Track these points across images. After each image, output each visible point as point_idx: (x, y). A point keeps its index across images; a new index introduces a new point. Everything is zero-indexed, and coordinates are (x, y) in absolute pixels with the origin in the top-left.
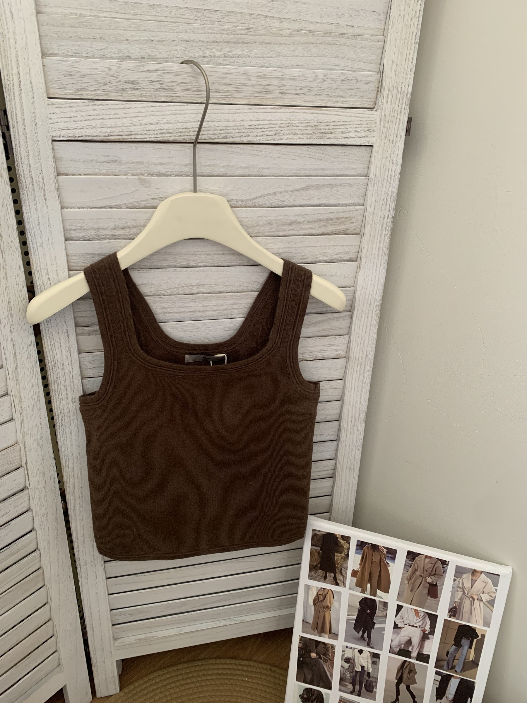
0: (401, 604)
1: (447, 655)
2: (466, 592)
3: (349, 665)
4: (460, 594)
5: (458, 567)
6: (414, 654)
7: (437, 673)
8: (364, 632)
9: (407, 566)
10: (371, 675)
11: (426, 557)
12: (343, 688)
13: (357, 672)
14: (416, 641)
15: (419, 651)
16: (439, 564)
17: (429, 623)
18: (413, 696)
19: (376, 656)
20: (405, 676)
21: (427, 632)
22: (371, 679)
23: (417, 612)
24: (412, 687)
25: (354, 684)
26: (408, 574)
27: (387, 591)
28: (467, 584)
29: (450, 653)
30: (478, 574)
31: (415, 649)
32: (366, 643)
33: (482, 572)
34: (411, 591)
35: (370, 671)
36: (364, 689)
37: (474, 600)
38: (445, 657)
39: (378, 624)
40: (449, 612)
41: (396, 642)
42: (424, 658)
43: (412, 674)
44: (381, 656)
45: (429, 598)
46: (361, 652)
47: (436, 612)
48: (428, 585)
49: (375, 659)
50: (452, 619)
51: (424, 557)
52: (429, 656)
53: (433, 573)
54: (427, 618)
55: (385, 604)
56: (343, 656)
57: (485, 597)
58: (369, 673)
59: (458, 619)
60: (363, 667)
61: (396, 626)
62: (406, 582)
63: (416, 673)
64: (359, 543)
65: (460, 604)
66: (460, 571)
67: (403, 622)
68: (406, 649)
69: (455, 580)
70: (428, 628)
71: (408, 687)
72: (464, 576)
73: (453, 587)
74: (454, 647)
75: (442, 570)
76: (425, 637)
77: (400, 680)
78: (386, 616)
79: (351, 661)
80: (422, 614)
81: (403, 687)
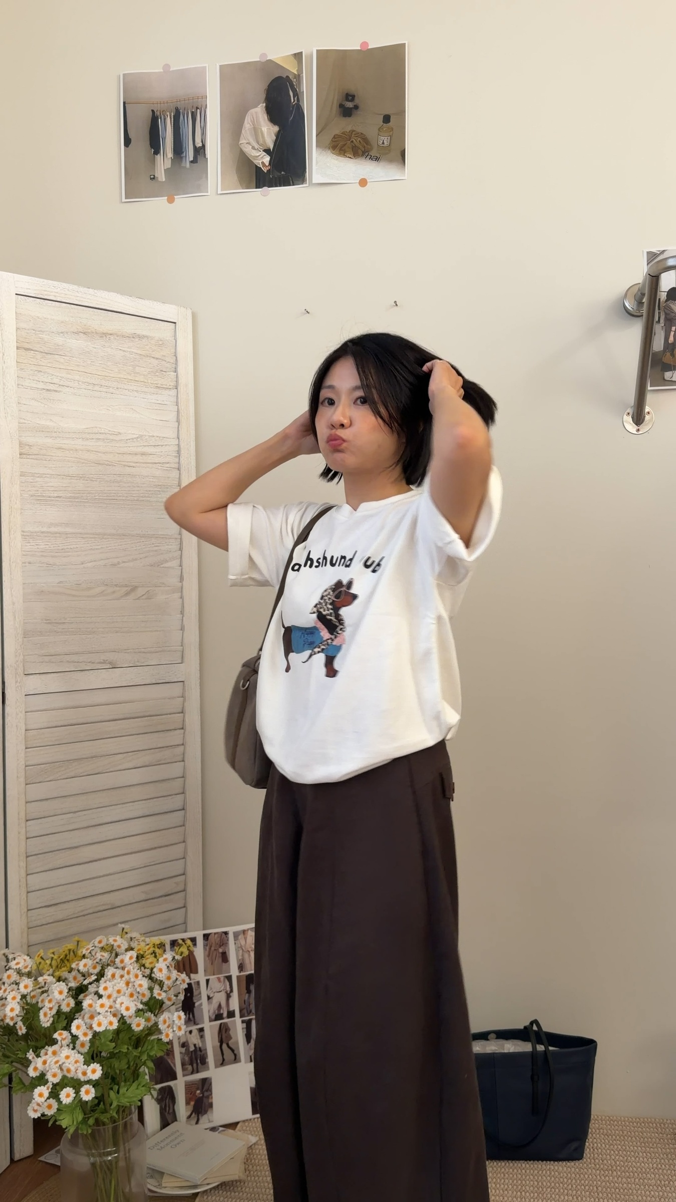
0: (208, 978)
1: (245, 1004)
2: (244, 948)
3: (185, 1049)
4: (241, 951)
5: (234, 933)
6: (225, 1015)
7: (243, 1022)
8: (189, 1015)
9: (205, 946)
10: (202, 1049)
11: (215, 934)
12: (186, 1072)
13: (192, 1052)
14: (224, 1004)
15: (228, 1009)
16: (223, 934)
17: (228, 984)
18: (233, 1051)
19: (201, 1030)
20: (224, 1037)
21: (229, 992)
22: (203, 1052)
23: (219, 979)
24: (230, 1043)
25: (191, 1064)
26: (207, 952)
27: (196, 972)
28: (243, 943)
29: (246, 1001)
30: (246, 932)
31: (224, 1009)
32: (193, 1022)
34: (212, 964)
35: (201, 1045)
36: (199, 1064)
37: (249, 952)
38: (244, 1006)
39: (197, 1001)
40: (239, 969)
41: (212, 1011)
42: (231, 1014)
43: (227, 1032)
44: (205, 1029)
45: (224, 964)
46: (191, 1032)
47: (230, 973)
48: (221, 955)
49: (201, 1033)
50: (242, 974)
51: (213, 935)
52: (234, 1011)
53: (221, 944)
54: (226, 980)
55: (198, 983)
56: (179, 1043)
58: (200, 1048)
59: (245, 972)
60: (195, 1045)
62: (207, 959)
63: (230, 1030)
64: (172, 943)
65: (243, 959)
66: (236, 935)
67: (212, 991)
68: (219, 1013)
69: (235, 944)
70: (228, 989)
71: (228, 1045)
72: (240, 937)
73: (236, 949)
74: (247, 995)
75: (226, 938)
76: (228, 996)
77: (221, 1042)
78: (200, 993)
79: (186, 1044)
80: (222, 979)
81: (224, 1046)
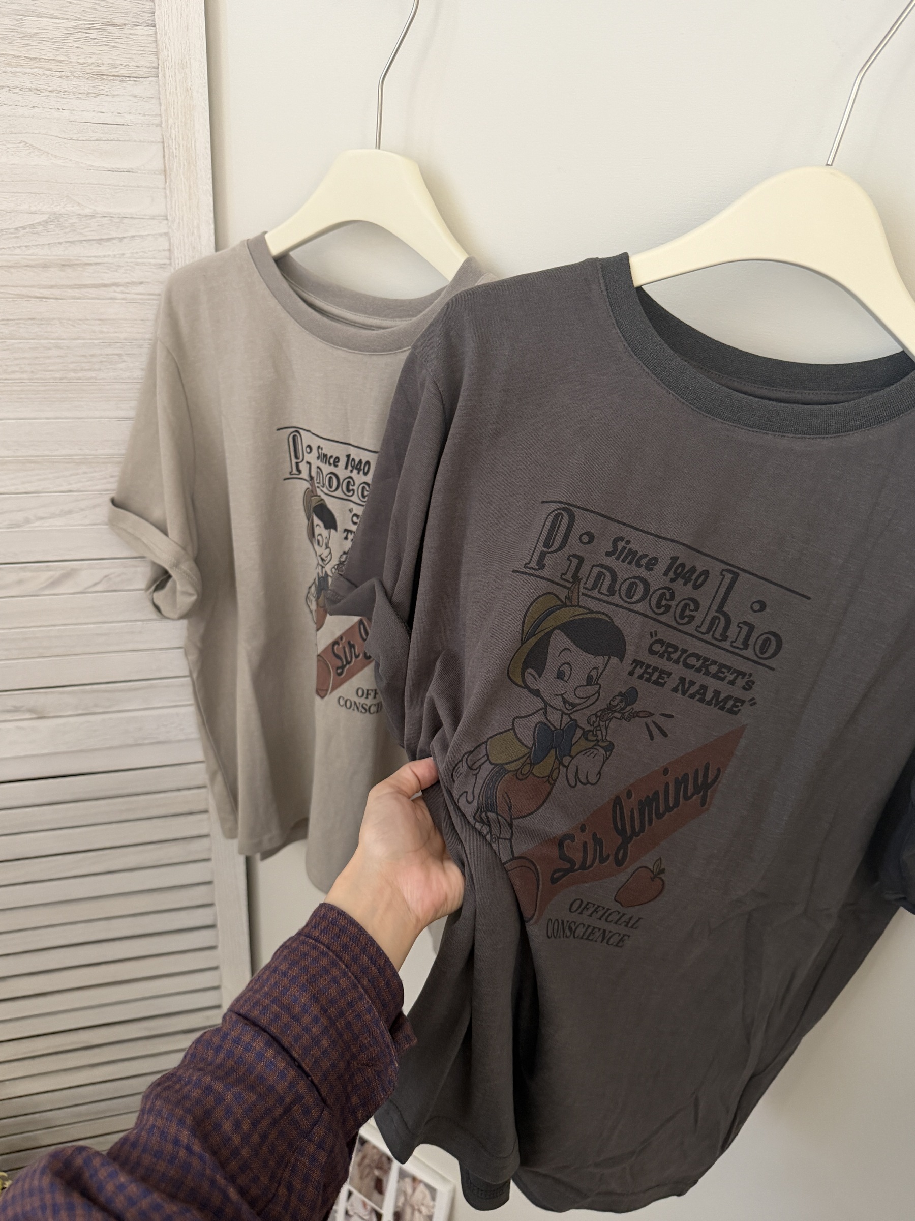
0: (352, 1189)
2: (408, 1198)
4: (403, 1199)
11: (375, 1146)
16: (384, 1159)
23: (365, 1204)
28: (409, 1191)
30: (417, 1183)
33: (421, 1181)
34: (361, 1178)
37: (414, 1209)
40: (393, 1215)
45: (376, 1192)
47: (382, 1211)
48: (375, 1178)
51: (371, 1146)
53: (380, 1166)
54: (373, 1213)
57: (424, 1210)
61: (347, 1213)
62: (357, 1167)
65: (403, 1210)
66: (403, 1174)
67: (353, 1209)
69: (398, 1181)
72: (407, 1179)
73: (397, 1189)
75: (388, 1166)
80: (369, 1208)
